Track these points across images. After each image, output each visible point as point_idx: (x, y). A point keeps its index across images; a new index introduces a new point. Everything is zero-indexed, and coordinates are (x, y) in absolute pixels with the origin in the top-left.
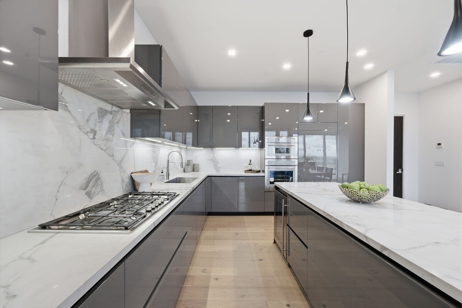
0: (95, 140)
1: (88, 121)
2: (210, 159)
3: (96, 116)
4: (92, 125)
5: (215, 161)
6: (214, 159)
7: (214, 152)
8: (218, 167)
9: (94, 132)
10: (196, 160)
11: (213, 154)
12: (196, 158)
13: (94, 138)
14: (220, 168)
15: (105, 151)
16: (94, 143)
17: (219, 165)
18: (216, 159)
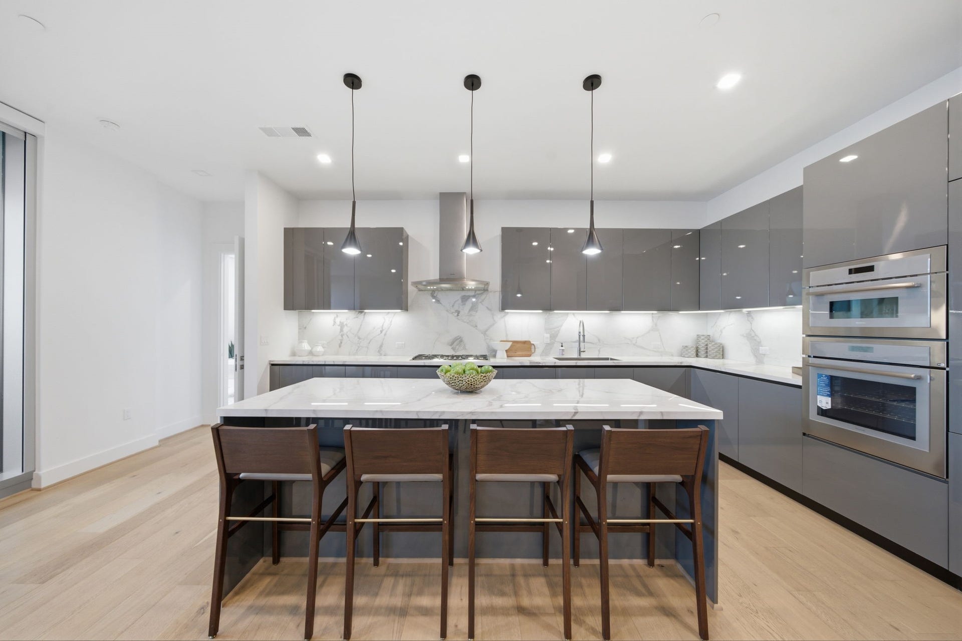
0: (459, 317)
1: (453, 306)
2: (745, 335)
3: (460, 301)
4: (456, 308)
5: (755, 340)
6: (753, 334)
7: (752, 318)
8: (761, 352)
9: (458, 312)
10: (721, 335)
11: (751, 323)
12: (721, 331)
13: (458, 315)
14: (764, 355)
15: (468, 323)
16: (457, 319)
17: (762, 350)
18: (756, 335)
